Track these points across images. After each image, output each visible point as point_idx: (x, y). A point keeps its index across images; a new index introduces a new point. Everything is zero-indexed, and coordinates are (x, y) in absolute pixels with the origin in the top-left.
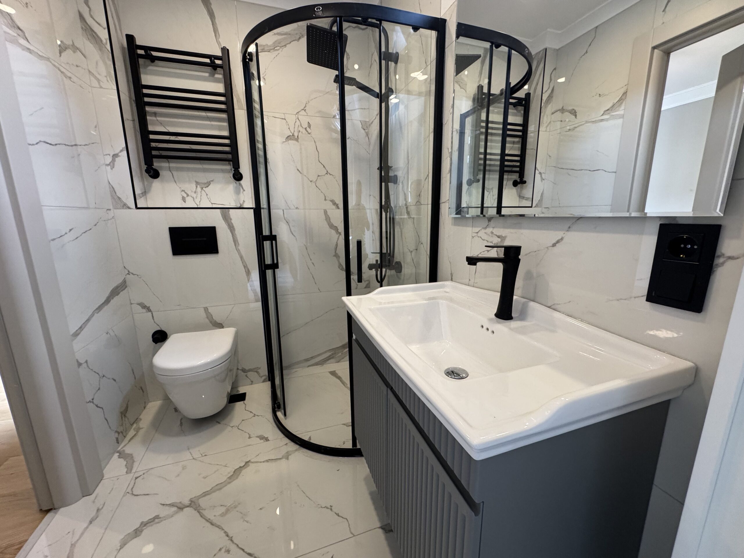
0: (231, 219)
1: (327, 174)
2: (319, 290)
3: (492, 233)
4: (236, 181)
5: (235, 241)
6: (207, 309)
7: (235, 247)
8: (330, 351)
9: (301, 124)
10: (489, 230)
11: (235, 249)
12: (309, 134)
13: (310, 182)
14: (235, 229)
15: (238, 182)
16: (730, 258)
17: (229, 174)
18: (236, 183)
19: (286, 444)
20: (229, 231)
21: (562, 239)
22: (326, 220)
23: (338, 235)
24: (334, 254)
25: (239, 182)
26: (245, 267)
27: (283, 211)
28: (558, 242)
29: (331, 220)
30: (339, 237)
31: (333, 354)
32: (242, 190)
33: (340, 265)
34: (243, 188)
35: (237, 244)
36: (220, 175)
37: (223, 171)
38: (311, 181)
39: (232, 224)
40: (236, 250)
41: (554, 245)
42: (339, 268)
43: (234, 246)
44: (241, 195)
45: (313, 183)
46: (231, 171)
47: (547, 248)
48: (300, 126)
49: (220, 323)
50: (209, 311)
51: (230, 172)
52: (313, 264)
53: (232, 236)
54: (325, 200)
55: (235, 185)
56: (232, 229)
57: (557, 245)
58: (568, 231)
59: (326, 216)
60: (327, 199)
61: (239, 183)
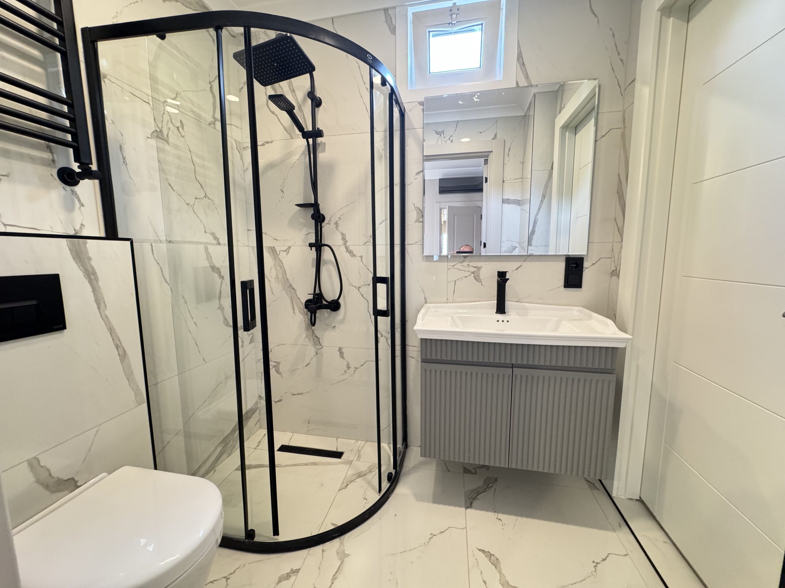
0: (90, 259)
1: (205, 196)
2: (204, 360)
3: (469, 265)
4: (64, 185)
5: (99, 301)
6: (37, 459)
7: (98, 311)
8: (220, 444)
9: (171, 119)
10: (465, 264)
11: (99, 315)
12: (183, 137)
13: (186, 205)
14: (98, 278)
15: (68, 188)
16: (586, 268)
17: (49, 169)
18: (64, 188)
19: (323, 551)
20: (86, 282)
21: (521, 266)
22: (207, 259)
23: (221, 280)
24: (218, 306)
25: (72, 188)
26: (117, 347)
27: (152, 245)
28: (519, 267)
29: (213, 260)
30: (222, 281)
31: (223, 448)
32: (77, 205)
33: (225, 319)
34: (79, 200)
35: (102, 306)
36: (29, 167)
37: (33, 160)
38: (188, 204)
39: (93, 268)
40: (101, 317)
41: (517, 269)
42: (224, 323)
43: (97, 309)
44: (77, 213)
45: (190, 207)
46: (52, 164)
47: (513, 271)
48: (170, 122)
49: (69, 479)
50: (42, 464)
51: (50, 165)
52: (195, 323)
53: (93, 291)
54: (205, 232)
55: (63, 192)
56: (93, 277)
57: (519, 269)
58: (524, 262)
59: (207, 256)
60: (207, 231)
61: (72, 191)
